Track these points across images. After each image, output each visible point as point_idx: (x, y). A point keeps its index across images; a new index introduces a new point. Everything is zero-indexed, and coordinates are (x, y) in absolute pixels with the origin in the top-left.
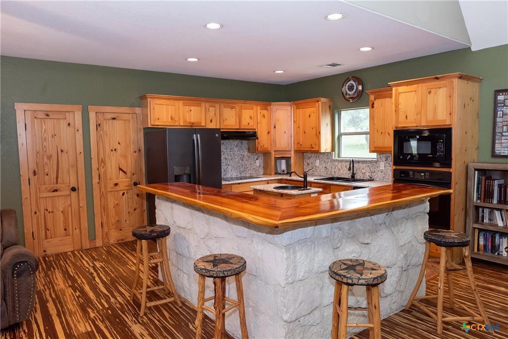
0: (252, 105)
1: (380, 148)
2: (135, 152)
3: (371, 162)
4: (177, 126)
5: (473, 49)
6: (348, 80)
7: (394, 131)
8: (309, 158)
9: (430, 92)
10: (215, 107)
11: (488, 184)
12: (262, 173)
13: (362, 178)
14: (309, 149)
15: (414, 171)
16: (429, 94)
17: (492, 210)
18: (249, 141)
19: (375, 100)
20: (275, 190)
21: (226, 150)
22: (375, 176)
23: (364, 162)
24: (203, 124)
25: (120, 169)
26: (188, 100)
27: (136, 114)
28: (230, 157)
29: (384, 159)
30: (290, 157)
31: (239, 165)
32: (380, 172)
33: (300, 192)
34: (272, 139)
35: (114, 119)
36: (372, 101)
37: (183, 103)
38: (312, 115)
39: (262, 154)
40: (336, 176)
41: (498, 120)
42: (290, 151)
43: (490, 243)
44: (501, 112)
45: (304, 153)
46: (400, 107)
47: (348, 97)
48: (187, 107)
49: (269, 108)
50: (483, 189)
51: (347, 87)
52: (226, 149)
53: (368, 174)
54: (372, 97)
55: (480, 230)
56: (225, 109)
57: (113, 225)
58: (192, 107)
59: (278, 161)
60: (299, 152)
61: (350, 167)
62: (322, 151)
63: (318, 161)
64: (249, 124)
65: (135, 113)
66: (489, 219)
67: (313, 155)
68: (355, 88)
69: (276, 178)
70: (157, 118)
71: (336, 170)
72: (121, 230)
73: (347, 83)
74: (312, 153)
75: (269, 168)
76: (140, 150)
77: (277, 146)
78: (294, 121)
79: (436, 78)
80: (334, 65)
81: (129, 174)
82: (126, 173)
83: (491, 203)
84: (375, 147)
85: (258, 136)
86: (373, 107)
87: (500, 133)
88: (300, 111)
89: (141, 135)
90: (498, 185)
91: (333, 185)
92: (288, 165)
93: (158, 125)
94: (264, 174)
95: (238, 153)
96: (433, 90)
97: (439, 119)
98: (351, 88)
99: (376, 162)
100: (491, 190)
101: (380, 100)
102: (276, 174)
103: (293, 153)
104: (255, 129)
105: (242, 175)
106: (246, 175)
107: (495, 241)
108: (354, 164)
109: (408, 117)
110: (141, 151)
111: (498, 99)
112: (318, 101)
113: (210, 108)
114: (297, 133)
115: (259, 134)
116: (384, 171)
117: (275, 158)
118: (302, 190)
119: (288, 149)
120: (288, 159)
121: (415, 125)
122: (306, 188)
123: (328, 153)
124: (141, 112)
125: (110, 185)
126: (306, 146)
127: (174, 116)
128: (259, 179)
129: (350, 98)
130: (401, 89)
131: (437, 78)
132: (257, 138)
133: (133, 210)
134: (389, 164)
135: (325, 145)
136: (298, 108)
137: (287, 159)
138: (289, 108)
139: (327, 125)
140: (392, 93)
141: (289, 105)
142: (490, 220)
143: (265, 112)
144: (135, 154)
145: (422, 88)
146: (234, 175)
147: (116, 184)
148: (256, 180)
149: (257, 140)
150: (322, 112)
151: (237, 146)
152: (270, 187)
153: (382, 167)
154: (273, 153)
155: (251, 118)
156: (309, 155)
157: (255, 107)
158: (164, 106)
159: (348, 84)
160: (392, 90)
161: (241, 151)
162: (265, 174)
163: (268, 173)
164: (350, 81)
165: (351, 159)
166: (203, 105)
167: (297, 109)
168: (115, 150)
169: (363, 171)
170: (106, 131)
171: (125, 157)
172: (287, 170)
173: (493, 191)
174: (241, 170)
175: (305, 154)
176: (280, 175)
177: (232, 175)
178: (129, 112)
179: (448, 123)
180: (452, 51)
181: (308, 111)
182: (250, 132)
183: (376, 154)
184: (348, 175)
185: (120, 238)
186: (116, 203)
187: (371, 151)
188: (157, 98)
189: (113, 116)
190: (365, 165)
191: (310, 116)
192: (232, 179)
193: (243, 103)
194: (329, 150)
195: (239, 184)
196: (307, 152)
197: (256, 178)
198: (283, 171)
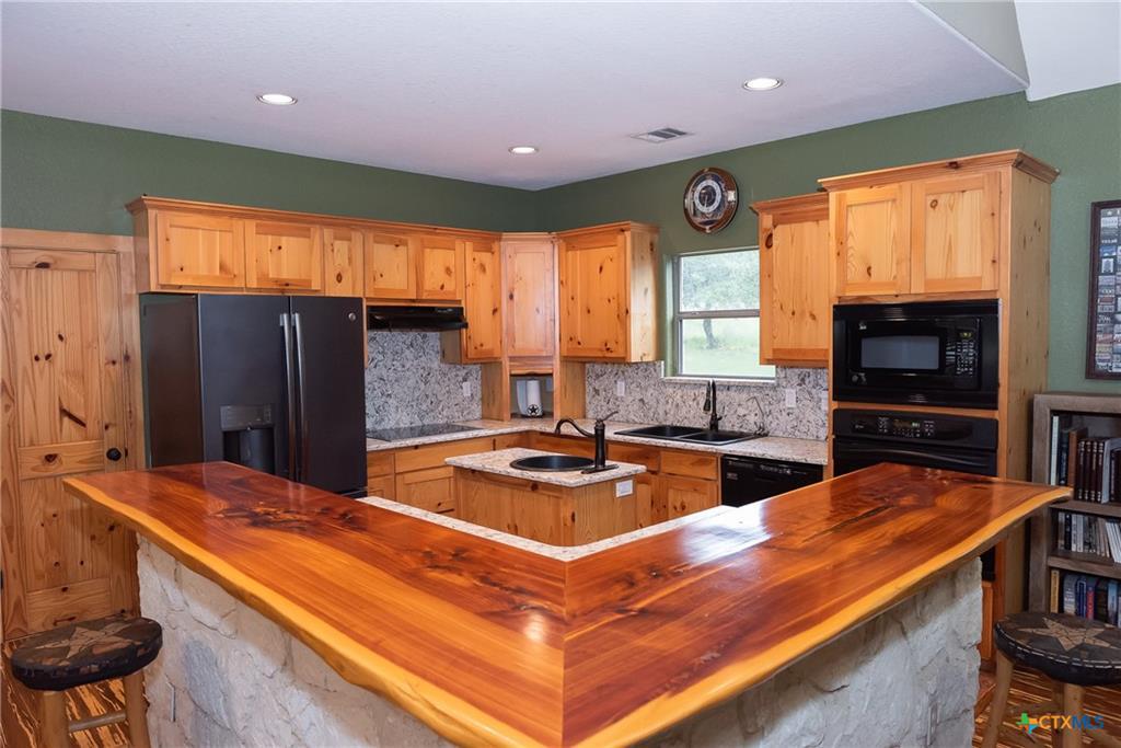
0: (453, 237)
1: (789, 352)
2: (114, 363)
3: (760, 388)
4: (241, 289)
5: (1032, 96)
6: (700, 176)
7: (835, 307)
8: (598, 376)
9: (934, 204)
10: (350, 240)
11: (1085, 452)
12: (478, 414)
13: (736, 429)
14: (600, 355)
15: (892, 416)
16: (933, 207)
17: (1092, 520)
18: (444, 333)
19: (775, 227)
20: (516, 473)
21: (381, 357)
22: (772, 424)
23: (741, 388)
24: (316, 285)
25: (64, 412)
26: (272, 218)
27: (118, 254)
28: (392, 375)
29: (796, 380)
30: (551, 375)
31: (417, 394)
32: (784, 414)
33: (587, 478)
34: (504, 327)
35: (44, 266)
36: (766, 230)
37: (257, 226)
38: (608, 267)
39: (478, 367)
40: (668, 423)
41: (1102, 280)
42: (550, 358)
43: (1091, 607)
44: (1112, 260)
45: (585, 363)
46: (851, 242)
47: (698, 220)
48: (270, 237)
49: (495, 246)
50: (1072, 465)
51: (697, 195)
52: (383, 353)
53: (752, 418)
54: (767, 220)
55: (1064, 573)
56: (376, 245)
57: (40, 576)
58: (284, 239)
59: (518, 383)
60: (573, 362)
61: (708, 402)
62: (635, 358)
63: (621, 385)
64: (442, 287)
65: (113, 252)
66: (1085, 543)
67: (609, 368)
68: (718, 198)
69: (515, 429)
70: (175, 263)
71: (669, 406)
72: (65, 590)
73: (696, 185)
74: (607, 363)
75: (497, 403)
76: (127, 358)
77: (519, 344)
78: (561, 283)
79: (951, 164)
80: (668, 134)
81: (92, 427)
82: (84, 425)
83: (1096, 501)
84: (774, 351)
85: (468, 321)
86: (769, 245)
87: (1105, 314)
88: (576, 257)
89: (133, 315)
90: (1112, 451)
91: (666, 448)
92: (546, 395)
93: (180, 287)
94: (483, 418)
95: (415, 362)
96: (943, 196)
97: (960, 275)
98: (708, 196)
99: (774, 388)
100: (1094, 468)
101: (787, 227)
102: (514, 415)
103: (557, 362)
104: (460, 301)
105: (426, 422)
106: (435, 422)
107: (1106, 602)
108: (717, 393)
109: (872, 271)
110: (132, 358)
111: (1102, 225)
112: (623, 231)
113: (338, 244)
114: (567, 314)
115: (469, 316)
116: (796, 411)
117: (511, 375)
118: (591, 472)
119: (544, 354)
120: (544, 378)
121: (895, 293)
122: (603, 463)
123: (647, 363)
124: (132, 250)
125: (31, 460)
126: (592, 344)
127: (228, 262)
128: (471, 434)
129: (706, 223)
130: (853, 195)
131: (955, 166)
132: (466, 326)
133: (106, 529)
134: (810, 393)
135: (641, 345)
136: (570, 247)
137: (541, 378)
138: (547, 248)
139: (646, 290)
140: (828, 209)
141: (546, 240)
142: (1087, 544)
143: (485, 257)
144: (111, 367)
145: (912, 192)
146: (405, 422)
147: (50, 458)
148: (462, 435)
149: (464, 330)
150: (633, 258)
151: (412, 345)
152: (501, 461)
153: (790, 402)
154: (506, 364)
155: (448, 271)
156: (598, 368)
157: (459, 245)
158: (201, 231)
159: (699, 188)
160: (827, 200)
161: (423, 359)
162: (486, 417)
163: (495, 414)
164: (704, 179)
165: (711, 380)
166: (316, 232)
167: (567, 250)
168: (48, 357)
169: (741, 411)
170: (18, 301)
171: (81, 376)
172: (543, 405)
173: (1100, 469)
174: (424, 407)
175: (587, 365)
176: (523, 421)
177: (397, 423)
178: (97, 249)
179: (987, 285)
180: (976, 101)
181: (599, 254)
182: (446, 309)
183: (774, 367)
184: (701, 421)
185: (65, 613)
186: (51, 511)
187: (765, 361)
188: (178, 209)
189: (42, 257)
190: (744, 396)
191: (601, 269)
192: (398, 433)
193: (428, 233)
194: (650, 358)
195: (416, 447)
196: (594, 360)
197: (463, 429)
198: (533, 410)
